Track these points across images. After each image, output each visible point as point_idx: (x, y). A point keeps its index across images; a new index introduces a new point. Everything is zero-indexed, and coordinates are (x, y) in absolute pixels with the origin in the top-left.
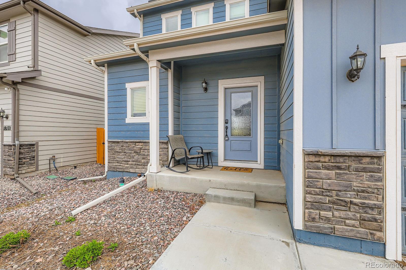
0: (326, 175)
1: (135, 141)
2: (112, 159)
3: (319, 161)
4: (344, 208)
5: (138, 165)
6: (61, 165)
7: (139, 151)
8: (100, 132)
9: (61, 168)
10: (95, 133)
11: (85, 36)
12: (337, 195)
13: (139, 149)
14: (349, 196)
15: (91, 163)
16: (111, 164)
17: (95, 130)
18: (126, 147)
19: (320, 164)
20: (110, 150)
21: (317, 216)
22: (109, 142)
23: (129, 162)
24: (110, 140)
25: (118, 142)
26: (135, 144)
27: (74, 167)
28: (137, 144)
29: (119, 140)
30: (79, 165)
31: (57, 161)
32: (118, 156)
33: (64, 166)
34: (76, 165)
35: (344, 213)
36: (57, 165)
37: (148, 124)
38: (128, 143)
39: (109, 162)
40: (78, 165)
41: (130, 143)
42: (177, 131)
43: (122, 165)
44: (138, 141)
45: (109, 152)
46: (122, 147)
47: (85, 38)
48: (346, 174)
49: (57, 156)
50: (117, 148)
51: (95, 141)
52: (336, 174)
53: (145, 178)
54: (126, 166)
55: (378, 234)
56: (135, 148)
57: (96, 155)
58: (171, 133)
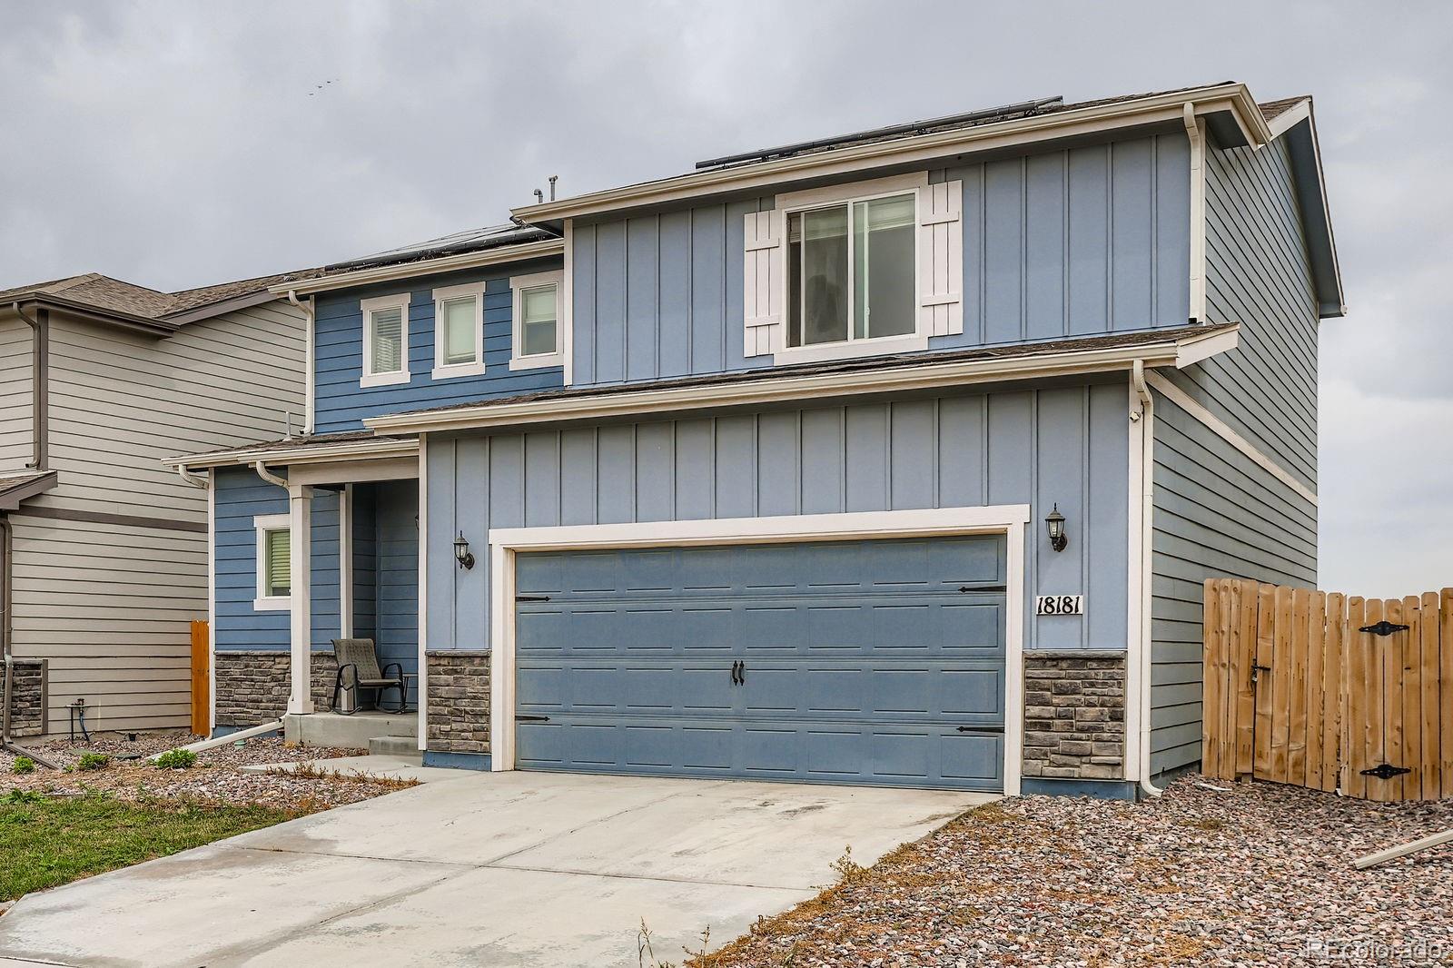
0: (445, 681)
1: (273, 652)
2: (225, 698)
3: (439, 665)
4: (459, 719)
5: (278, 709)
6: (99, 726)
7: (281, 677)
8: (199, 632)
9: (97, 735)
10: (187, 639)
11: (160, 338)
12: (455, 704)
13: (283, 671)
14: (464, 704)
15: (174, 731)
16: (221, 710)
17: (187, 628)
18: (255, 668)
19: (441, 668)
20: (221, 673)
21: (438, 731)
22: (218, 656)
23: (261, 702)
24: (220, 652)
25: (237, 657)
26: (274, 661)
27: (128, 738)
28: (277, 660)
29: (240, 652)
30: (143, 735)
31: (89, 714)
32: (240, 691)
33: (104, 732)
34: (134, 733)
35: (460, 724)
36: (89, 727)
37: (287, 614)
38: (259, 659)
39: (217, 706)
40: (141, 732)
41: (263, 659)
42: (358, 631)
43: (245, 710)
44: (279, 652)
45: (217, 680)
46: (246, 667)
47: (162, 345)
48: (463, 678)
49: (88, 701)
50: (236, 671)
51: (188, 663)
52: (455, 679)
53: (281, 725)
54: (255, 711)
55: (485, 744)
56: (273, 671)
57: (188, 710)
58: (345, 633)
